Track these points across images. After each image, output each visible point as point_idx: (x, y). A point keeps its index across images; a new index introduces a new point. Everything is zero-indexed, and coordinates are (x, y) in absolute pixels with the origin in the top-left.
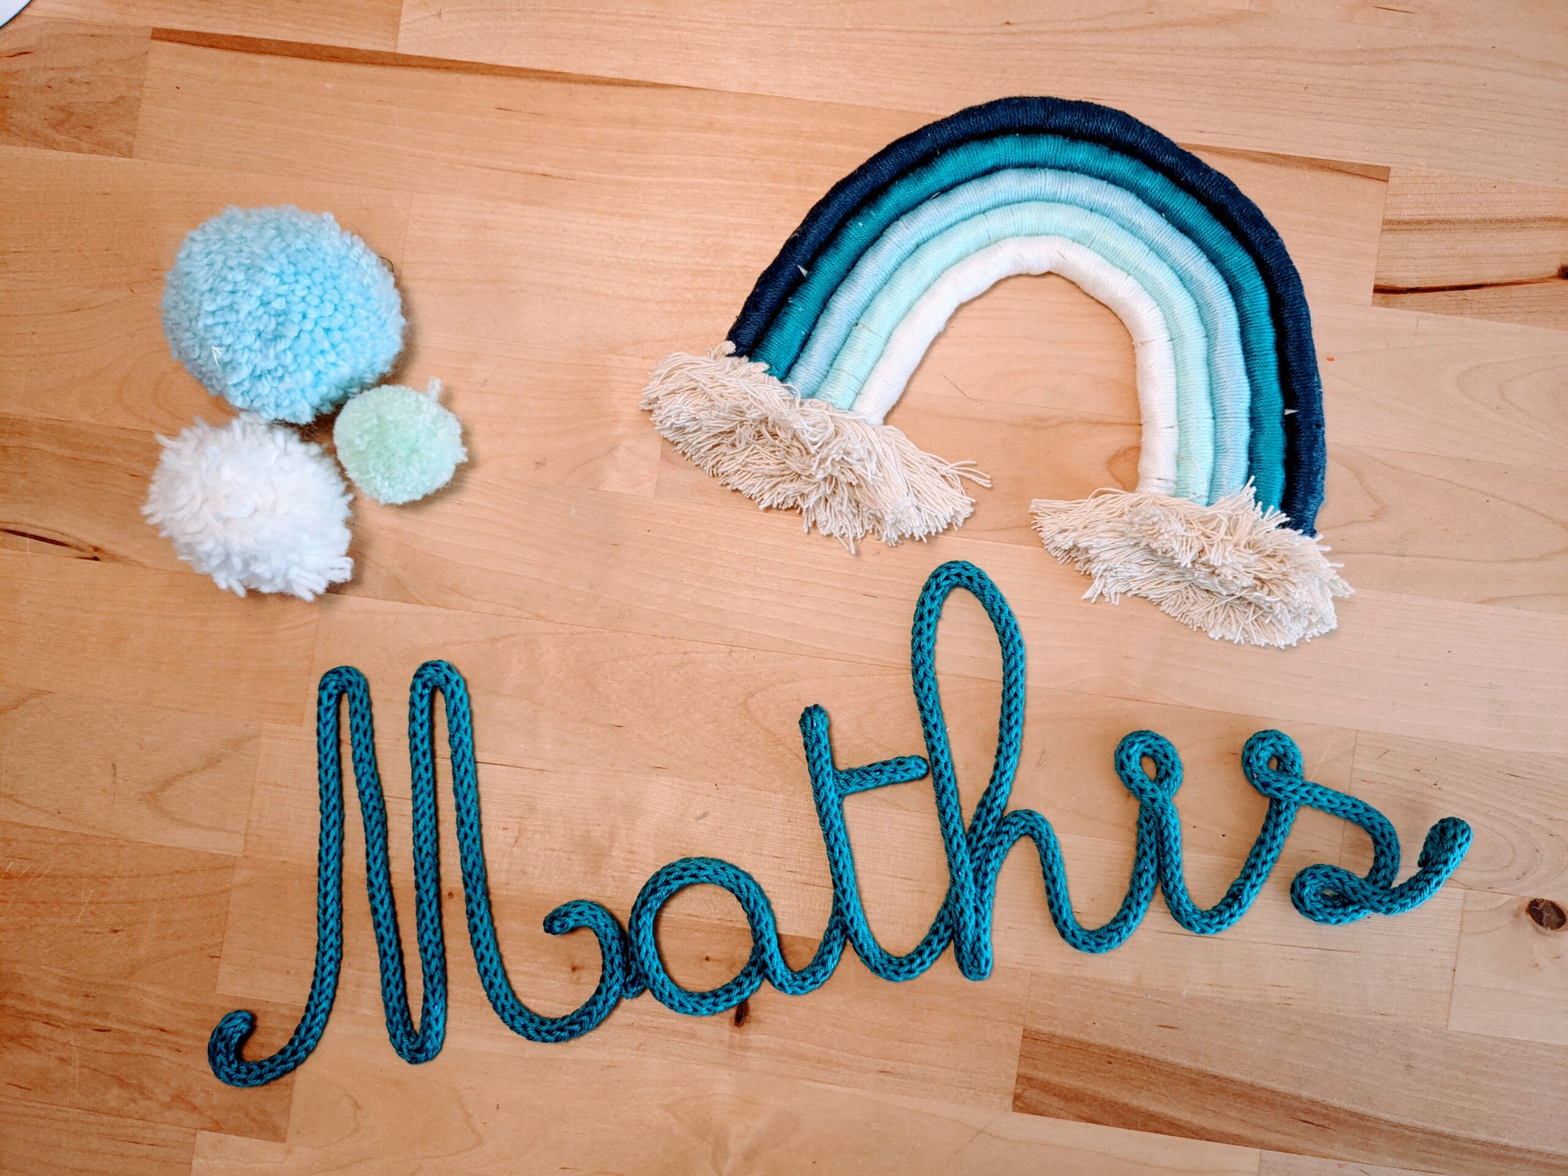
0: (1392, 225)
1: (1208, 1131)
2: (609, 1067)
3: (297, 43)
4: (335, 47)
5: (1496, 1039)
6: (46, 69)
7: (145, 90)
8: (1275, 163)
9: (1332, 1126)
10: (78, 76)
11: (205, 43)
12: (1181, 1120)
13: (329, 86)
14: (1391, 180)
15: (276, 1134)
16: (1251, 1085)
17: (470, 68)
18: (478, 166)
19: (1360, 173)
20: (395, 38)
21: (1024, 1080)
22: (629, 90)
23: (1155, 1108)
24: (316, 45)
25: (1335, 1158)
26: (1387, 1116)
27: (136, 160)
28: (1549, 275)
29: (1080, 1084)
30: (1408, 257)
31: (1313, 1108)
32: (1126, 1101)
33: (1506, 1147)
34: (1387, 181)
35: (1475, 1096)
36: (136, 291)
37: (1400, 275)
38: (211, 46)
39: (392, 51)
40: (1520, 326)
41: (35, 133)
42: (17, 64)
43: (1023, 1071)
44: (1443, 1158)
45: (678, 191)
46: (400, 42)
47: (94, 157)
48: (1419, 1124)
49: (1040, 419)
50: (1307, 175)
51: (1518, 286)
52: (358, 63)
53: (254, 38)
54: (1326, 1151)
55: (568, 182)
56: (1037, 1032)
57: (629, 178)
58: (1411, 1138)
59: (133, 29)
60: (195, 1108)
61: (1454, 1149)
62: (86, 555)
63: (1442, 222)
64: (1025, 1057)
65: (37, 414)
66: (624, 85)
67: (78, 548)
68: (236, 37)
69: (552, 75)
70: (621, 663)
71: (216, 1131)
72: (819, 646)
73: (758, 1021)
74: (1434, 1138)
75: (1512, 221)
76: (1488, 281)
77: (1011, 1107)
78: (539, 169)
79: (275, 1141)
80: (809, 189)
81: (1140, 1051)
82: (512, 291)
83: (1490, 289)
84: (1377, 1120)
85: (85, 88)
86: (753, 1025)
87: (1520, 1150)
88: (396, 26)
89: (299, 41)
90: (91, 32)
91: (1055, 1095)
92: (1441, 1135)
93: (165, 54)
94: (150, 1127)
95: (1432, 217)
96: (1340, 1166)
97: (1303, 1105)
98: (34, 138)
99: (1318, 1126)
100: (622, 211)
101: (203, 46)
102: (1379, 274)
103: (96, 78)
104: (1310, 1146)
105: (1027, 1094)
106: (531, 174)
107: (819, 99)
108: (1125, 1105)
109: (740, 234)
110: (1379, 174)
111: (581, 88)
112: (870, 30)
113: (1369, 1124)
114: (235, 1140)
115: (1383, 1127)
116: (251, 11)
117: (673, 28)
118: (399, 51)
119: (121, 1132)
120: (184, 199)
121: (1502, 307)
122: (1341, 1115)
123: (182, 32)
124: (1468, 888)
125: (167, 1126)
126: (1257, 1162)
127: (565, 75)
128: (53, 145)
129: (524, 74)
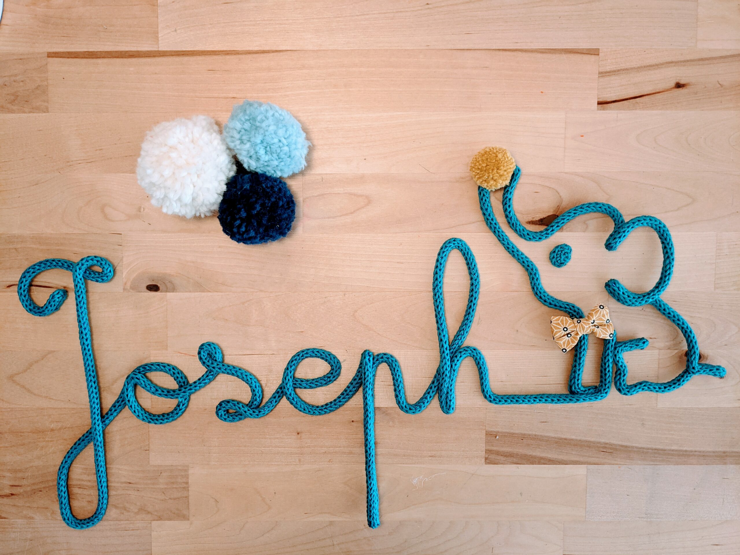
0: (603, 74)
2: (319, 470)
3: (113, 51)
4: (131, 51)
5: (677, 408)
6: (2, 77)
7: (49, 81)
8: (550, 53)
9: (615, 452)
10: (17, 78)
11: (73, 56)
12: (553, 458)
13: (132, 69)
14: (600, 54)
15: (185, 517)
16: (580, 440)
17: (193, 54)
18: (204, 98)
19: (586, 52)
20: (157, 44)
21: (488, 452)
22: (265, 55)
23: (543, 455)
24: (123, 51)
25: (617, 464)
26: (637, 445)
27: (51, 114)
28: (672, 87)
29: (511, 450)
30: (611, 87)
31: (606, 446)
32: (531, 453)
33: (686, 451)
34: (599, 55)
35: (671, 432)
36: (61, 172)
37: (607, 95)
38: (76, 58)
39: (157, 50)
40: (660, 111)
43: (488, 448)
44: (661, 459)
45: (294, 98)
46: (160, 45)
47: (31, 115)
48: (649, 446)
49: (462, 178)
50: (564, 56)
51: (658, 94)
52: (142, 57)
53: (94, 52)
54: (613, 462)
56: (491, 431)
57: (271, 94)
58: (647, 453)
59: (39, 53)
60: (149, 513)
61: (665, 454)
63: (624, 70)
64: (487, 442)
65: (28, 232)
66: (262, 53)
67: (57, 288)
68: (85, 52)
69: (230, 52)
70: (299, 305)
71: (159, 520)
72: (382, 287)
74: (656, 451)
75: (653, 66)
76: (646, 93)
77: (484, 463)
78: (231, 95)
79: (184, 520)
80: (351, 89)
81: (534, 433)
83: (646, 97)
84: (633, 447)
85: (21, 84)
87: (692, 451)
88: (157, 38)
89: (115, 50)
90: (20, 58)
91: (502, 455)
92: (659, 450)
93: (55, 64)
94: (131, 523)
95: (619, 68)
96: (619, 467)
97: (602, 445)
98: (2, 109)
99: (609, 452)
101: (71, 58)
102: (599, 97)
103: (25, 79)
105: (490, 457)
106: (228, 98)
107: (349, 49)
108: (530, 455)
109: (323, 113)
110: (595, 52)
111: (243, 57)
112: (368, 14)
113: (629, 449)
114: (168, 523)
115: (635, 449)
116: (90, 39)
117: (281, 24)
118: (160, 49)
119: (119, 526)
120: (76, 128)
121: (652, 104)
122: (618, 447)
123: (61, 52)
124: (660, 349)
125: (138, 522)
126: (586, 470)
127: (236, 52)
128: (12, 112)
129: (217, 53)
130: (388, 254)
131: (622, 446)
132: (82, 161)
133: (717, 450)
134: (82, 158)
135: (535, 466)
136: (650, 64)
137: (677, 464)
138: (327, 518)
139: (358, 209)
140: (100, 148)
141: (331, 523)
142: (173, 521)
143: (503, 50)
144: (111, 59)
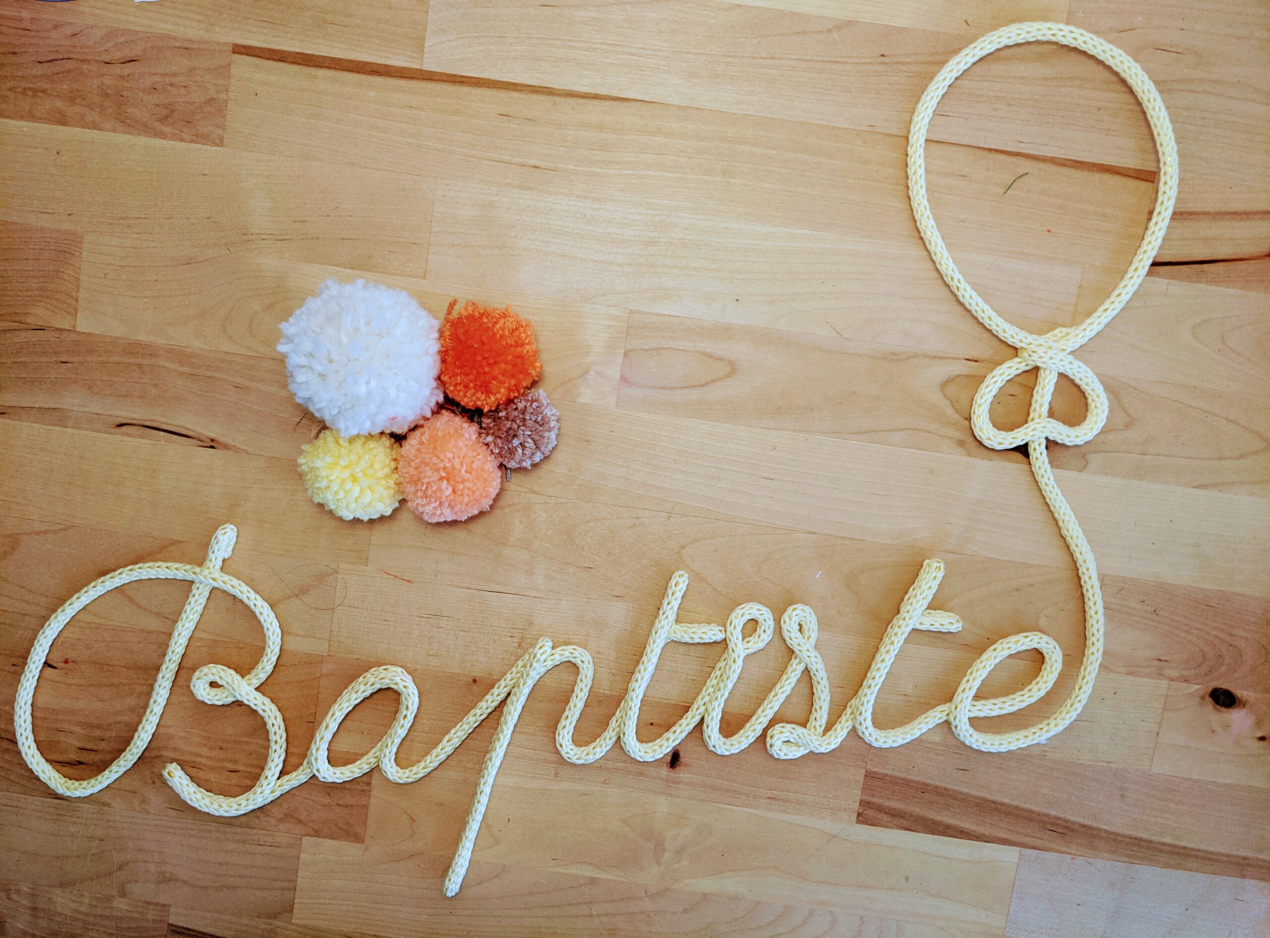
1: (988, 837)
2: (584, 794)
3: (345, 60)
4: (375, 64)
5: (1183, 778)
6: (151, 74)
7: (229, 93)
8: (1074, 167)
9: (1070, 834)
10: (176, 80)
11: (275, 57)
12: (968, 829)
13: (372, 94)
15: (358, 838)
16: (1017, 807)
17: (478, 83)
18: (485, 159)
19: (1134, 175)
20: (421, 57)
21: (863, 803)
22: (598, 102)
23: (952, 821)
24: (361, 62)
25: (1070, 854)
26: (1106, 827)
27: (226, 149)
28: (1265, 254)
29: (902, 806)
31: (1057, 822)
32: (934, 817)
33: (1185, 848)
34: (1153, 182)
35: (1165, 815)
36: (232, 250)
38: (280, 60)
39: (419, 67)
40: (1239, 291)
41: (146, 125)
42: (128, 69)
43: (866, 797)
44: (1141, 855)
45: (634, 181)
46: (425, 61)
47: (193, 145)
48: (1126, 832)
49: (894, 354)
50: (1097, 177)
51: (1241, 262)
52: (393, 76)
53: (312, 55)
54: (1064, 849)
55: (554, 172)
56: (875, 773)
57: (598, 170)
58: (1121, 841)
59: (218, 44)
60: (300, 822)
61: (1149, 848)
62: (205, 444)
63: (1191, 214)
64: (866, 788)
65: (163, 341)
66: (594, 98)
67: (199, 440)
68: (298, 53)
69: (540, 89)
70: (592, 524)
71: (315, 836)
72: (732, 514)
73: (686, 765)
74: (1135, 841)
75: (1241, 214)
76: (1220, 258)
77: (855, 821)
78: (531, 162)
79: (356, 842)
80: (731, 181)
81: (944, 785)
82: (512, 255)
83: (1221, 264)
84: (1099, 830)
85: (183, 91)
86: (682, 768)
87: (1193, 850)
88: (422, 48)
89: (349, 58)
90: (185, 46)
91: (885, 813)
92: (1141, 840)
93: (243, 66)
94: (271, 835)
95: (1183, 210)
96: (1072, 859)
97: (1050, 819)
98: (146, 129)
99: (1059, 833)
100: (592, 195)
101: (273, 60)
103: (190, 83)
104: (1054, 846)
105: (866, 812)
106: (524, 166)
107: (740, 112)
108: (932, 819)
109: (679, 214)
110: (1147, 177)
111: (562, 100)
112: (780, 59)
113: (1094, 832)
114: (329, 842)
115: (1103, 834)
116: (309, 33)
117: (633, 55)
118: (424, 68)
119: (249, 838)
120: (265, 180)
121: (1228, 277)
122: (1076, 827)
123: (256, 48)
124: (1171, 680)
125: (282, 834)
126: (1018, 856)
127: (550, 90)
128: (161, 135)
129: (519, 88)
130: (750, 461)
131: (1084, 826)
132: (268, 237)
133: (1234, 853)
134: (269, 232)
135: (936, 837)
136: (1236, 209)
137: (1167, 866)
138: (587, 871)
139: (713, 381)
140: (301, 219)
141: (593, 881)
142: (338, 842)
143: (996, 151)
144: (340, 72)
